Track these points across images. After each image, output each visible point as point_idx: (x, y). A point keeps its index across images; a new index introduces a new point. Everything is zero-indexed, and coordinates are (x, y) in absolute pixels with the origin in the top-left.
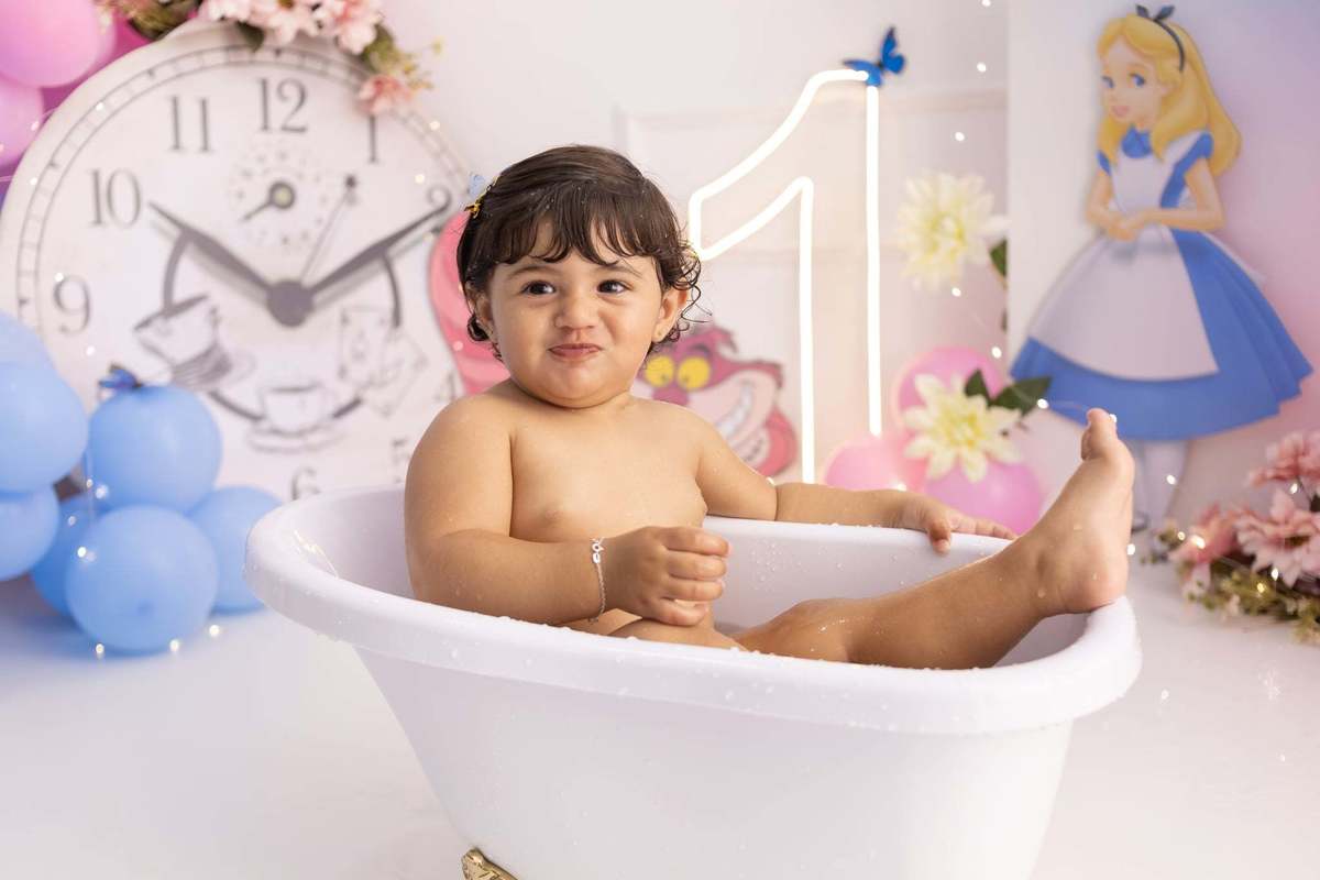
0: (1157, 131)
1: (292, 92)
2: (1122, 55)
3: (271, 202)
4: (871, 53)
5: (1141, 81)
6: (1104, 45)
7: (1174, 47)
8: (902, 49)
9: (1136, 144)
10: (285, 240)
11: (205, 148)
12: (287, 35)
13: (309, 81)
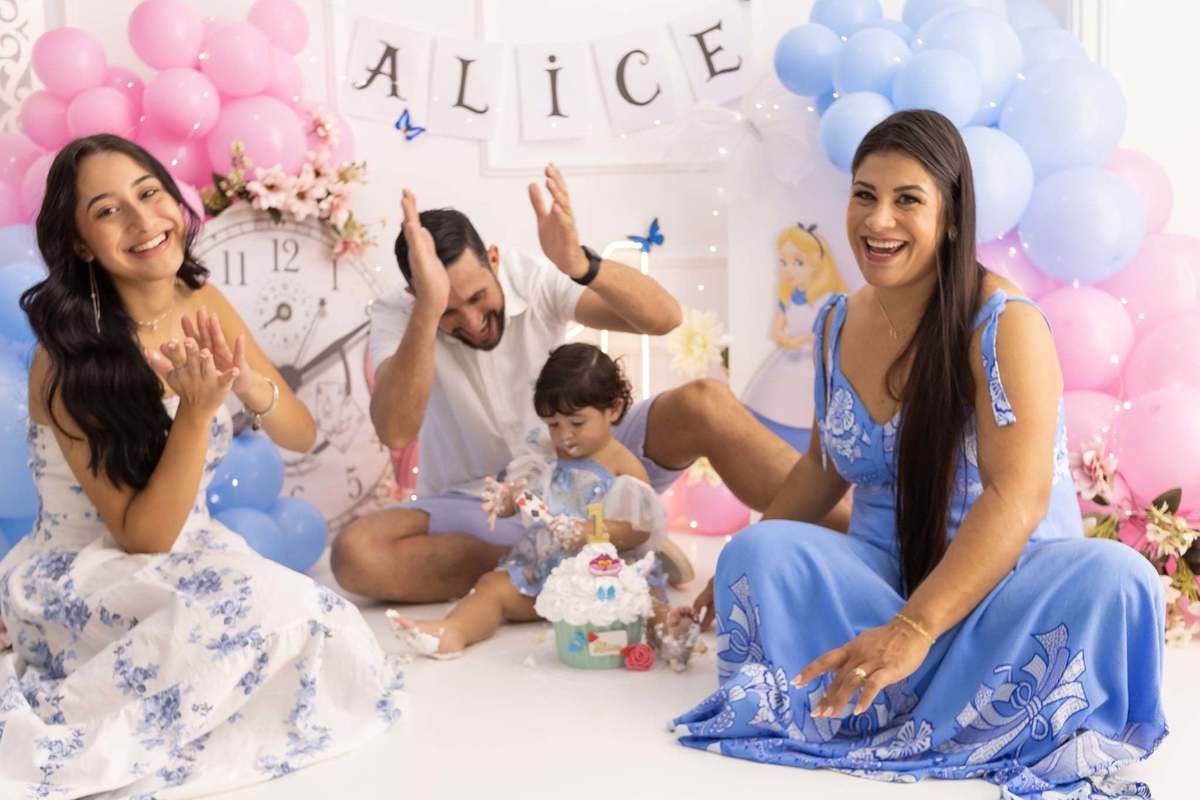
0: (811, 290)
1: (290, 247)
2: (790, 249)
3: (278, 316)
4: (644, 233)
5: (801, 263)
6: (781, 243)
7: (818, 247)
8: (661, 231)
9: (799, 297)
10: (285, 340)
11: (243, 283)
12: (301, 217)
13: (300, 239)
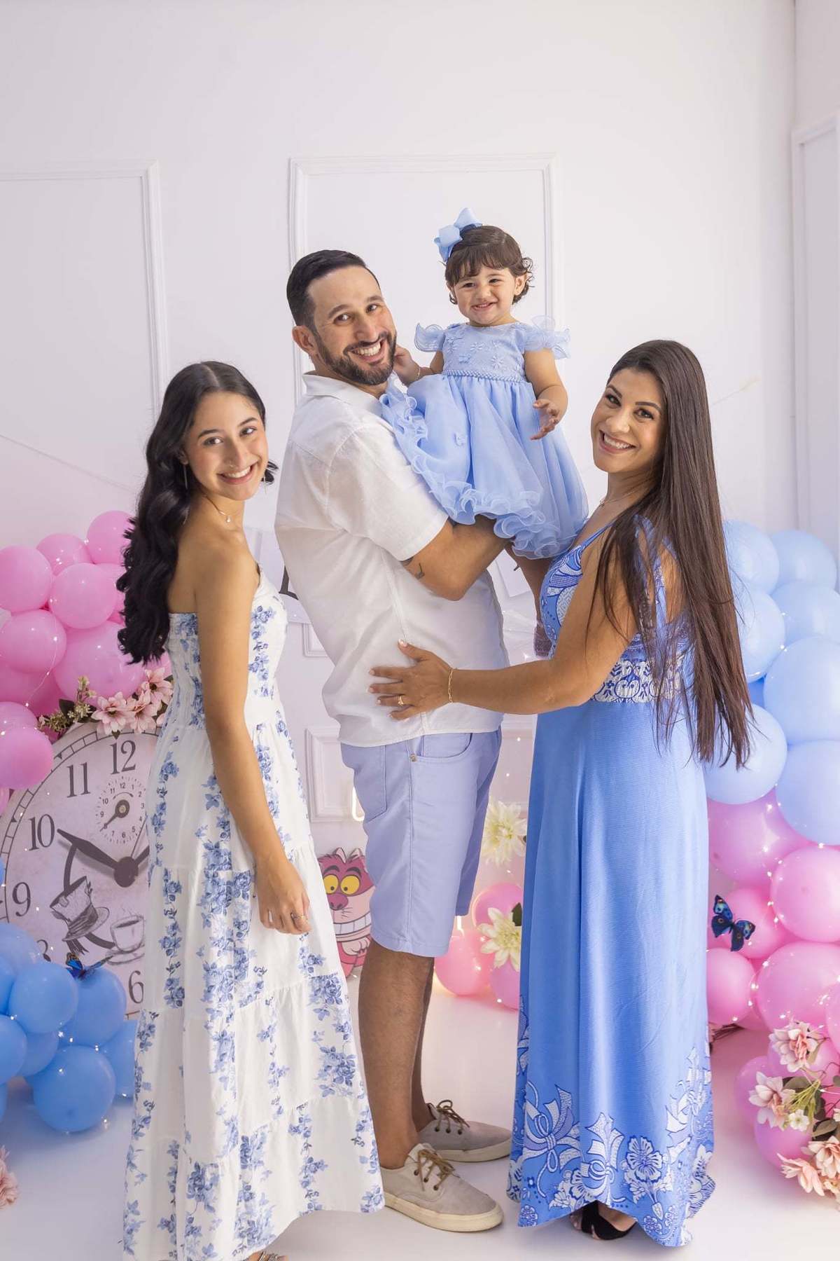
1: (128, 747)
3: (118, 814)
10: (124, 835)
11: (86, 792)
13: (136, 740)
